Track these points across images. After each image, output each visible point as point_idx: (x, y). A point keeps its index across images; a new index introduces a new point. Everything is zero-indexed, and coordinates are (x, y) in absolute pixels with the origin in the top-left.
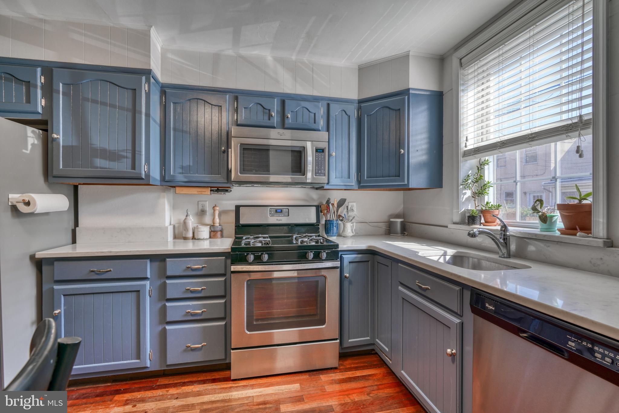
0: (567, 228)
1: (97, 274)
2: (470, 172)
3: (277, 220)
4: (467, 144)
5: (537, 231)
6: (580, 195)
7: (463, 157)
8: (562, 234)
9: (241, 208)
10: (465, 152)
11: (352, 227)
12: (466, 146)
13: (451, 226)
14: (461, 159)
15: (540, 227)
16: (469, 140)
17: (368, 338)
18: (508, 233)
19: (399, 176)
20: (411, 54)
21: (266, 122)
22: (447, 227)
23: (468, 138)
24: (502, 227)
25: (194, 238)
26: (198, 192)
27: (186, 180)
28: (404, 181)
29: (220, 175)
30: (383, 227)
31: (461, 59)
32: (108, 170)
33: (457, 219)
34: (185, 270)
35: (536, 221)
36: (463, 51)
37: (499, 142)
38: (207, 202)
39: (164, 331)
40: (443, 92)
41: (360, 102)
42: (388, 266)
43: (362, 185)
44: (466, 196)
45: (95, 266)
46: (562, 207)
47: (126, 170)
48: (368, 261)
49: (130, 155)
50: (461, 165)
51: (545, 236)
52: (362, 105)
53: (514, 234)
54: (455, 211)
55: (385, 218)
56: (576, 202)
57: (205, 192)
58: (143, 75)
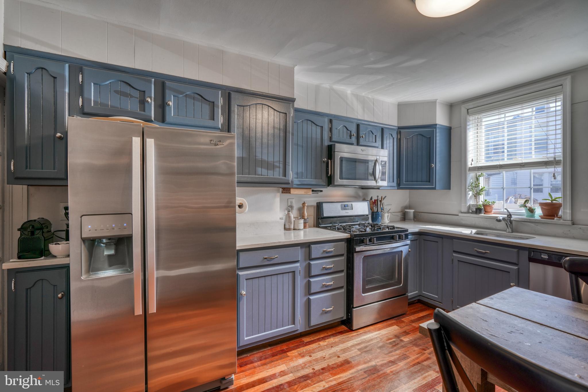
0: (544, 216)
1: (268, 260)
2: (471, 181)
3: (346, 213)
4: (472, 163)
5: (525, 217)
6: (552, 198)
7: (469, 171)
8: (541, 218)
9: (323, 204)
10: (470, 168)
11: (388, 216)
12: (471, 165)
13: (460, 214)
14: (468, 172)
15: (526, 215)
16: (474, 161)
17: (417, 292)
18: (512, 219)
19: (430, 182)
20: (438, 101)
21: (348, 140)
22: (458, 215)
23: (473, 160)
24: (508, 215)
25: (294, 229)
26: (305, 192)
27: (299, 183)
28: (433, 186)
29: (321, 179)
30: (400, 215)
31: (468, 110)
32: (261, 176)
33: (464, 209)
34: (322, 253)
35: (523, 211)
36: (470, 105)
37: (498, 165)
38: (294, 199)
39: (309, 300)
40: (451, 127)
41: (400, 128)
42: (438, 242)
43: (399, 186)
44: (470, 196)
45: (267, 254)
46: (542, 205)
47: (278, 177)
48: (417, 240)
49: (281, 166)
50: (468, 176)
51: (530, 219)
52: (401, 131)
53: (515, 219)
54: (463, 205)
56: (550, 201)
57: (309, 192)
58: (291, 102)
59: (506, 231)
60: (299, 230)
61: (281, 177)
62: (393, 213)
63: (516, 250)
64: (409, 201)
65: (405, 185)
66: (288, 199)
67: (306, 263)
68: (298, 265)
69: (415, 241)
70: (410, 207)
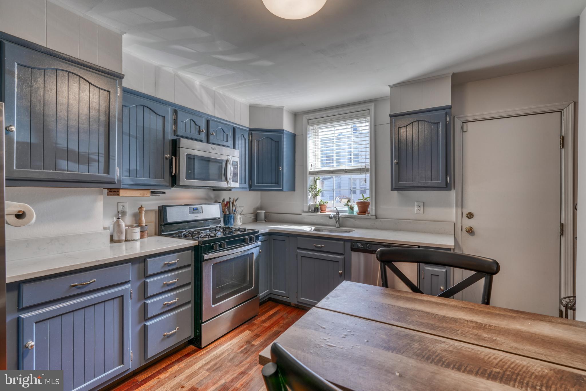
0: (360, 212)
1: (79, 288)
2: (311, 183)
3: (195, 216)
4: (312, 168)
5: (347, 214)
6: (364, 198)
7: (309, 175)
8: (358, 214)
9: (167, 208)
10: (310, 172)
11: (240, 218)
12: (311, 169)
13: (303, 214)
14: (308, 176)
15: (348, 212)
16: (313, 166)
17: (268, 291)
18: (339, 216)
19: (278, 184)
20: (284, 108)
21: (197, 136)
22: (301, 214)
23: (312, 165)
24: (337, 213)
25: (126, 241)
26: (141, 194)
27: (132, 183)
28: (281, 187)
29: (163, 179)
30: (252, 216)
31: (308, 120)
33: (306, 209)
34: (163, 267)
35: (346, 209)
36: (310, 116)
37: (329, 170)
38: (127, 203)
39: (145, 327)
40: (295, 134)
41: (251, 130)
42: (285, 241)
43: (251, 187)
44: (310, 197)
46: (358, 203)
47: (97, 174)
48: (267, 240)
49: (102, 160)
50: (308, 179)
51: (351, 216)
52: (253, 133)
53: (341, 216)
54: (305, 205)
55: (252, 211)
56: (363, 201)
57: (147, 194)
58: (116, 78)
59: (335, 226)
60: (132, 241)
61: (102, 174)
62: (246, 215)
63: (342, 242)
64: (261, 202)
65: (256, 186)
66: (118, 203)
67: (140, 282)
68: (128, 286)
69: (266, 241)
70: (261, 208)
